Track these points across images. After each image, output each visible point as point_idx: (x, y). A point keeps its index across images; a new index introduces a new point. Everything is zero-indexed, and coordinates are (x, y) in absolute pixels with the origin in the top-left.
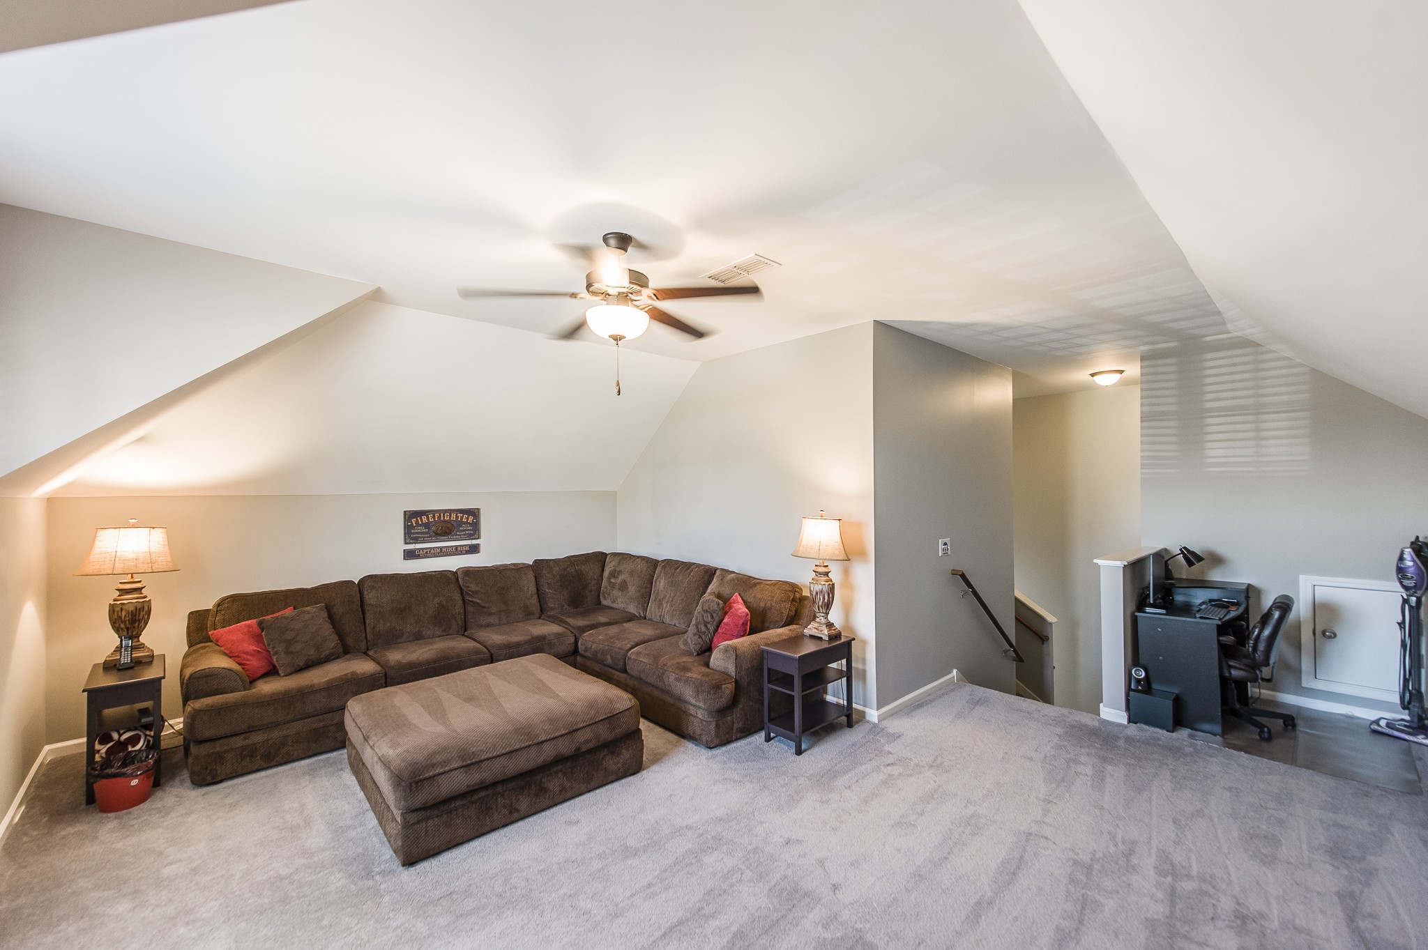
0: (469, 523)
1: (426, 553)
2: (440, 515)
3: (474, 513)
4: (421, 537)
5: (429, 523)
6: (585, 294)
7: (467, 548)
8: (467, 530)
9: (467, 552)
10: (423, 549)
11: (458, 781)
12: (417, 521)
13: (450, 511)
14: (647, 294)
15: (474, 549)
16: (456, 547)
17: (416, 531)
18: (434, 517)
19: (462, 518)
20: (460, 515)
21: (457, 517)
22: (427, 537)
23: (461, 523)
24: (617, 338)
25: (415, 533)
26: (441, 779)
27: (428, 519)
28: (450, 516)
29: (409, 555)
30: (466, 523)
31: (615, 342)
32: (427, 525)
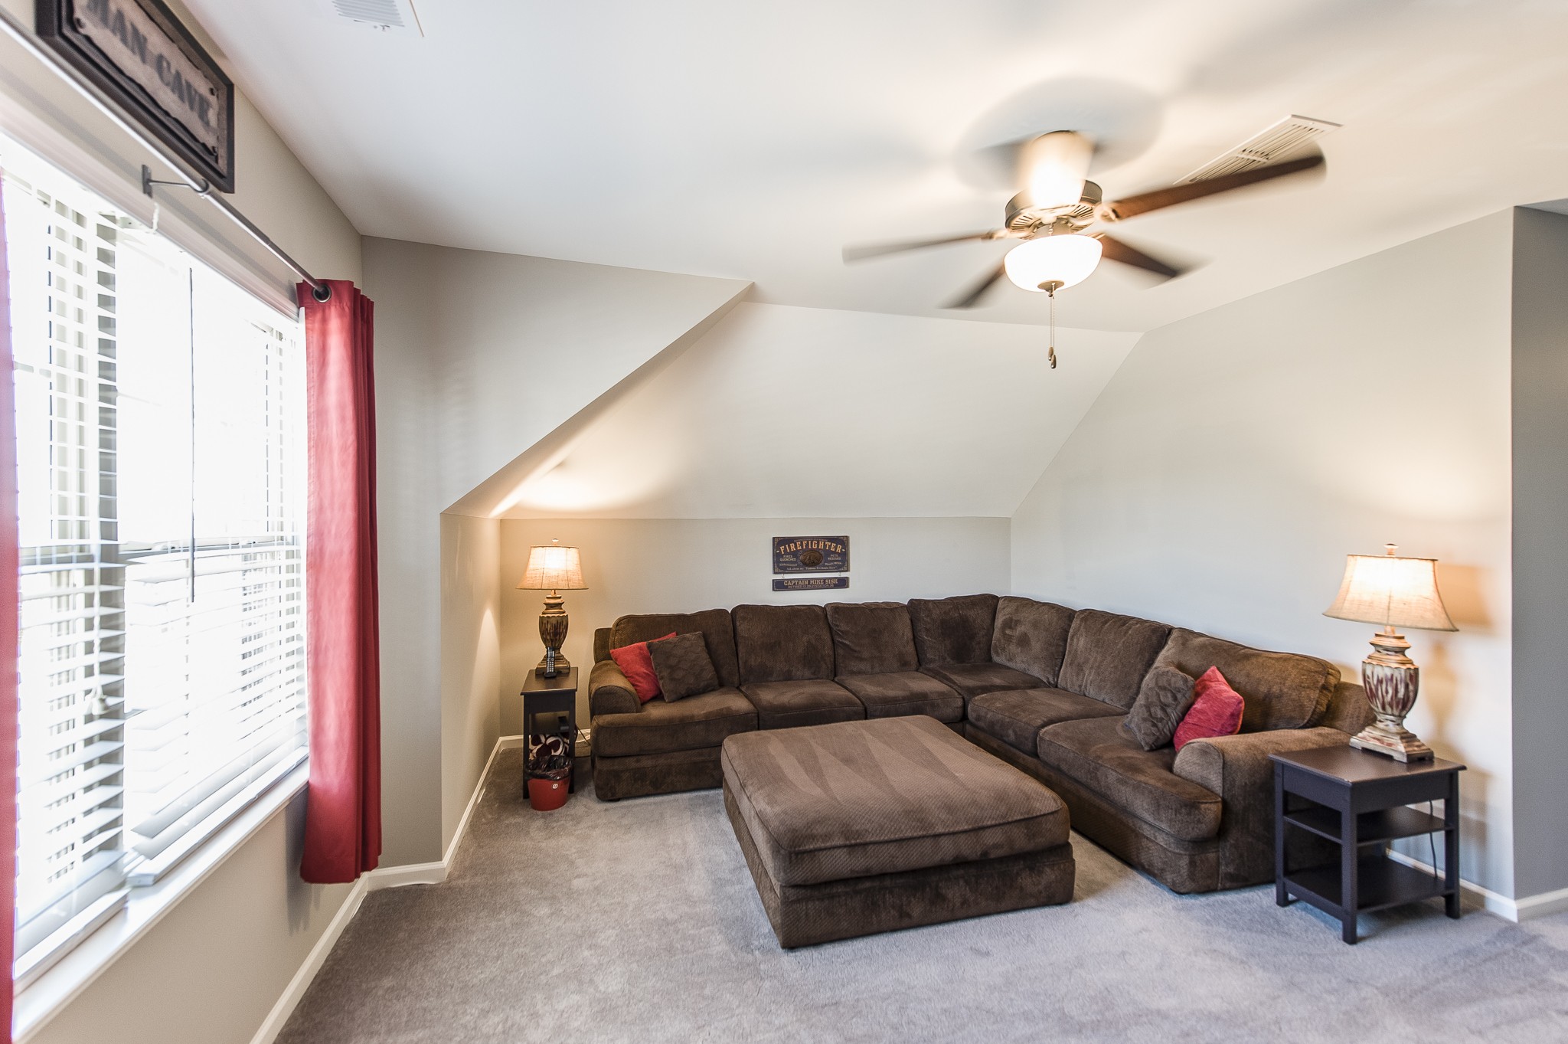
0: (837, 553)
1: (794, 584)
2: (808, 543)
3: (843, 541)
4: (789, 567)
5: (798, 551)
6: (1004, 232)
7: (836, 582)
8: (837, 561)
9: (836, 586)
10: (791, 580)
11: (840, 863)
12: (785, 550)
13: (818, 539)
14: (1101, 213)
15: (843, 583)
16: (824, 579)
17: (784, 560)
18: (802, 545)
19: (830, 546)
20: (828, 543)
21: (825, 545)
22: (796, 567)
23: (829, 553)
24: (1050, 287)
25: (783, 562)
26: (822, 855)
27: (796, 547)
28: (818, 544)
29: (779, 586)
30: (835, 552)
31: (1048, 293)
32: (795, 554)
